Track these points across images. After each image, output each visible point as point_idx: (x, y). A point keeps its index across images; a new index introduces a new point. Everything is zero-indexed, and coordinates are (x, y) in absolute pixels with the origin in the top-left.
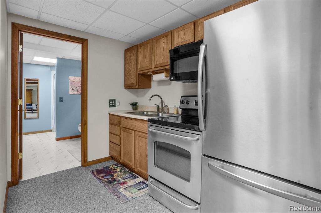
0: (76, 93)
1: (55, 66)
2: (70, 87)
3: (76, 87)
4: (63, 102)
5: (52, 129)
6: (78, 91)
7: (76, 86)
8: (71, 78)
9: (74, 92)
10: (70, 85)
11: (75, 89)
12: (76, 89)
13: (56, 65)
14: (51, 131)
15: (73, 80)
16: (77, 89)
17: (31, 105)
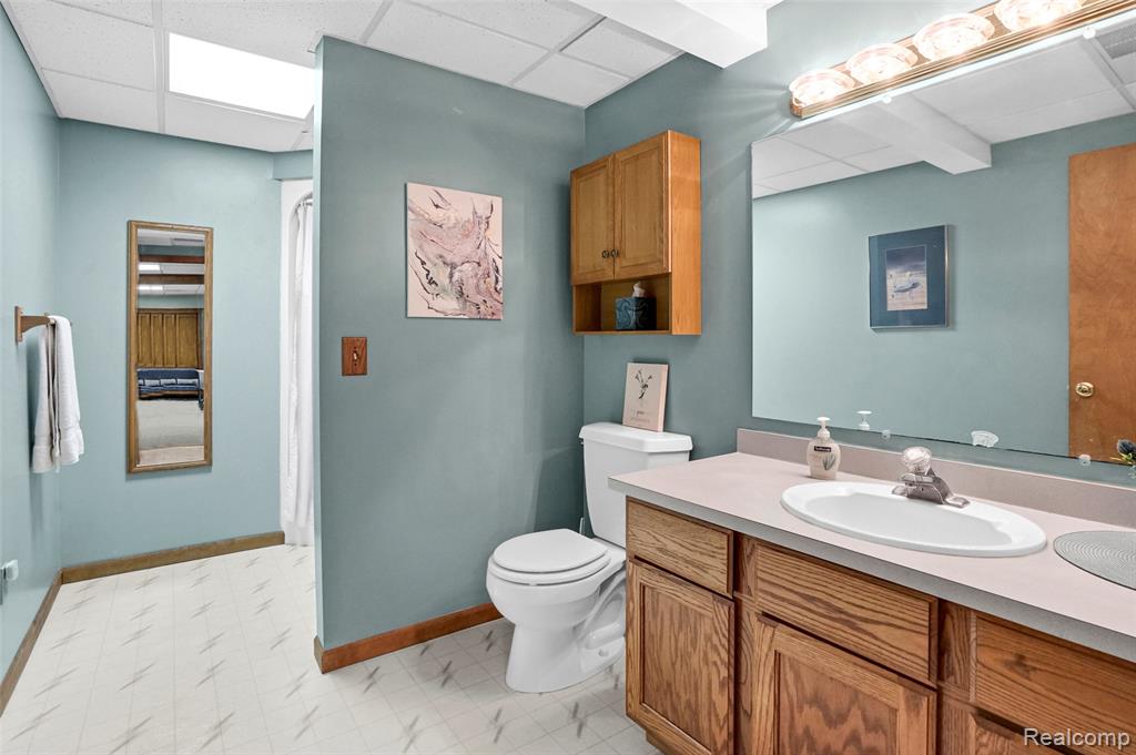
0: (450, 305)
1: (311, 151)
2: (414, 263)
3: (453, 266)
4: (364, 373)
5: (284, 528)
6: (462, 294)
7: (449, 258)
8: (420, 195)
9: (440, 304)
10: (412, 247)
11: (443, 278)
12: (451, 276)
13: (316, 144)
14: (278, 538)
15: (436, 215)
16: (457, 276)
17: (196, 376)
